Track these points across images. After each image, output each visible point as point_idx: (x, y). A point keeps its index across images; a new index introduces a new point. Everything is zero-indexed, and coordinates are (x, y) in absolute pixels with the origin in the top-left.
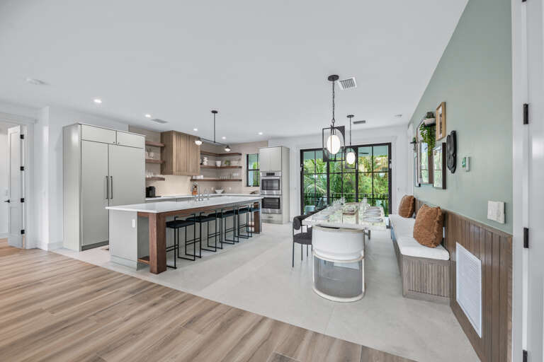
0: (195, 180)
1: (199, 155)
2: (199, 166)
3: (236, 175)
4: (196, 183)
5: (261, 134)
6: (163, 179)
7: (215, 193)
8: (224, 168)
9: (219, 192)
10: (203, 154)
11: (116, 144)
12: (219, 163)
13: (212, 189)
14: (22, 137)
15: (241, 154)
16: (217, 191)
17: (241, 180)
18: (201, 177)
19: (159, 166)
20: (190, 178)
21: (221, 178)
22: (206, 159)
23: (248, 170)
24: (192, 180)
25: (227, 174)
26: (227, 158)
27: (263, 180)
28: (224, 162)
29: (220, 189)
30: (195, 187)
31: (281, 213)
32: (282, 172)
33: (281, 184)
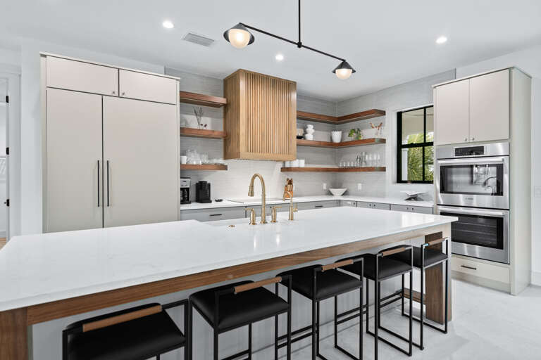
0: (288, 170)
1: (295, 120)
2: (295, 141)
3: (372, 158)
4: (291, 175)
5: (442, 40)
6: (225, 168)
7: (330, 194)
8: (347, 144)
9: (338, 194)
10: (303, 118)
11: (118, 95)
12: (337, 137)
13: (325, 186)
15: (383, 113)
16: (332, 190)
17: (383, 169)
18: (300, 163)
19: (221, 143)
20: (280, 165)
21: (341, 166)
22: (310, 128)
23: (400, 146)
24: (284, 169)
25: (354, 156)
27: (444, 170)
28: (346, 134)
29: (340, 187)
30: (290, 182)
31: (505, 262)
32: (508, 141)
33: (506, 177)
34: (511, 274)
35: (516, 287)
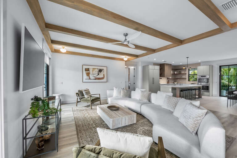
0: (169, 79)
3: (184, 77)
4: (169, 80)
6: (161, 79)
8: (178, 74)
11: (154, 69)
12: (176, 73)
13: (173, 82)
14: (134, 69)
15: (186, 69)
16: (175, 83)
17: (186, 79)
18: (171, 78)
21: (177, 78)
23: (189, 75)
24: (167, 79)
26: (179, 70)
27: (199, 79)
28: (178, 72)
30: (169, 81)
31: (209, 92)
32: (209, 75)
33: (209, 80)
34: (210, 94)
35: (210, 95)
